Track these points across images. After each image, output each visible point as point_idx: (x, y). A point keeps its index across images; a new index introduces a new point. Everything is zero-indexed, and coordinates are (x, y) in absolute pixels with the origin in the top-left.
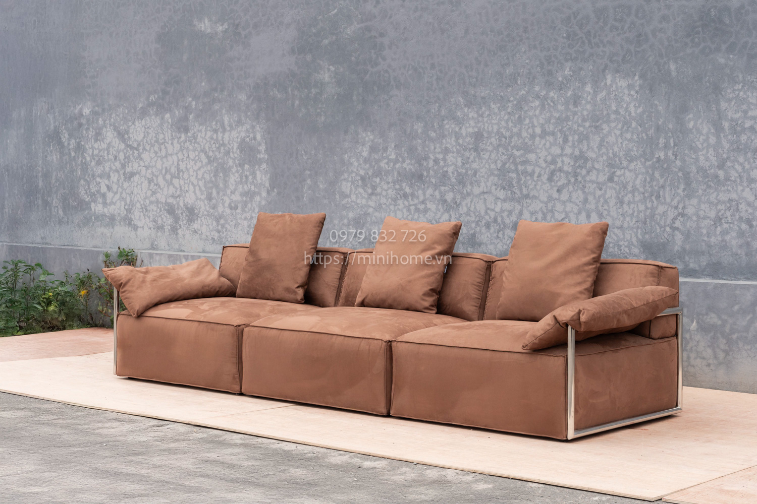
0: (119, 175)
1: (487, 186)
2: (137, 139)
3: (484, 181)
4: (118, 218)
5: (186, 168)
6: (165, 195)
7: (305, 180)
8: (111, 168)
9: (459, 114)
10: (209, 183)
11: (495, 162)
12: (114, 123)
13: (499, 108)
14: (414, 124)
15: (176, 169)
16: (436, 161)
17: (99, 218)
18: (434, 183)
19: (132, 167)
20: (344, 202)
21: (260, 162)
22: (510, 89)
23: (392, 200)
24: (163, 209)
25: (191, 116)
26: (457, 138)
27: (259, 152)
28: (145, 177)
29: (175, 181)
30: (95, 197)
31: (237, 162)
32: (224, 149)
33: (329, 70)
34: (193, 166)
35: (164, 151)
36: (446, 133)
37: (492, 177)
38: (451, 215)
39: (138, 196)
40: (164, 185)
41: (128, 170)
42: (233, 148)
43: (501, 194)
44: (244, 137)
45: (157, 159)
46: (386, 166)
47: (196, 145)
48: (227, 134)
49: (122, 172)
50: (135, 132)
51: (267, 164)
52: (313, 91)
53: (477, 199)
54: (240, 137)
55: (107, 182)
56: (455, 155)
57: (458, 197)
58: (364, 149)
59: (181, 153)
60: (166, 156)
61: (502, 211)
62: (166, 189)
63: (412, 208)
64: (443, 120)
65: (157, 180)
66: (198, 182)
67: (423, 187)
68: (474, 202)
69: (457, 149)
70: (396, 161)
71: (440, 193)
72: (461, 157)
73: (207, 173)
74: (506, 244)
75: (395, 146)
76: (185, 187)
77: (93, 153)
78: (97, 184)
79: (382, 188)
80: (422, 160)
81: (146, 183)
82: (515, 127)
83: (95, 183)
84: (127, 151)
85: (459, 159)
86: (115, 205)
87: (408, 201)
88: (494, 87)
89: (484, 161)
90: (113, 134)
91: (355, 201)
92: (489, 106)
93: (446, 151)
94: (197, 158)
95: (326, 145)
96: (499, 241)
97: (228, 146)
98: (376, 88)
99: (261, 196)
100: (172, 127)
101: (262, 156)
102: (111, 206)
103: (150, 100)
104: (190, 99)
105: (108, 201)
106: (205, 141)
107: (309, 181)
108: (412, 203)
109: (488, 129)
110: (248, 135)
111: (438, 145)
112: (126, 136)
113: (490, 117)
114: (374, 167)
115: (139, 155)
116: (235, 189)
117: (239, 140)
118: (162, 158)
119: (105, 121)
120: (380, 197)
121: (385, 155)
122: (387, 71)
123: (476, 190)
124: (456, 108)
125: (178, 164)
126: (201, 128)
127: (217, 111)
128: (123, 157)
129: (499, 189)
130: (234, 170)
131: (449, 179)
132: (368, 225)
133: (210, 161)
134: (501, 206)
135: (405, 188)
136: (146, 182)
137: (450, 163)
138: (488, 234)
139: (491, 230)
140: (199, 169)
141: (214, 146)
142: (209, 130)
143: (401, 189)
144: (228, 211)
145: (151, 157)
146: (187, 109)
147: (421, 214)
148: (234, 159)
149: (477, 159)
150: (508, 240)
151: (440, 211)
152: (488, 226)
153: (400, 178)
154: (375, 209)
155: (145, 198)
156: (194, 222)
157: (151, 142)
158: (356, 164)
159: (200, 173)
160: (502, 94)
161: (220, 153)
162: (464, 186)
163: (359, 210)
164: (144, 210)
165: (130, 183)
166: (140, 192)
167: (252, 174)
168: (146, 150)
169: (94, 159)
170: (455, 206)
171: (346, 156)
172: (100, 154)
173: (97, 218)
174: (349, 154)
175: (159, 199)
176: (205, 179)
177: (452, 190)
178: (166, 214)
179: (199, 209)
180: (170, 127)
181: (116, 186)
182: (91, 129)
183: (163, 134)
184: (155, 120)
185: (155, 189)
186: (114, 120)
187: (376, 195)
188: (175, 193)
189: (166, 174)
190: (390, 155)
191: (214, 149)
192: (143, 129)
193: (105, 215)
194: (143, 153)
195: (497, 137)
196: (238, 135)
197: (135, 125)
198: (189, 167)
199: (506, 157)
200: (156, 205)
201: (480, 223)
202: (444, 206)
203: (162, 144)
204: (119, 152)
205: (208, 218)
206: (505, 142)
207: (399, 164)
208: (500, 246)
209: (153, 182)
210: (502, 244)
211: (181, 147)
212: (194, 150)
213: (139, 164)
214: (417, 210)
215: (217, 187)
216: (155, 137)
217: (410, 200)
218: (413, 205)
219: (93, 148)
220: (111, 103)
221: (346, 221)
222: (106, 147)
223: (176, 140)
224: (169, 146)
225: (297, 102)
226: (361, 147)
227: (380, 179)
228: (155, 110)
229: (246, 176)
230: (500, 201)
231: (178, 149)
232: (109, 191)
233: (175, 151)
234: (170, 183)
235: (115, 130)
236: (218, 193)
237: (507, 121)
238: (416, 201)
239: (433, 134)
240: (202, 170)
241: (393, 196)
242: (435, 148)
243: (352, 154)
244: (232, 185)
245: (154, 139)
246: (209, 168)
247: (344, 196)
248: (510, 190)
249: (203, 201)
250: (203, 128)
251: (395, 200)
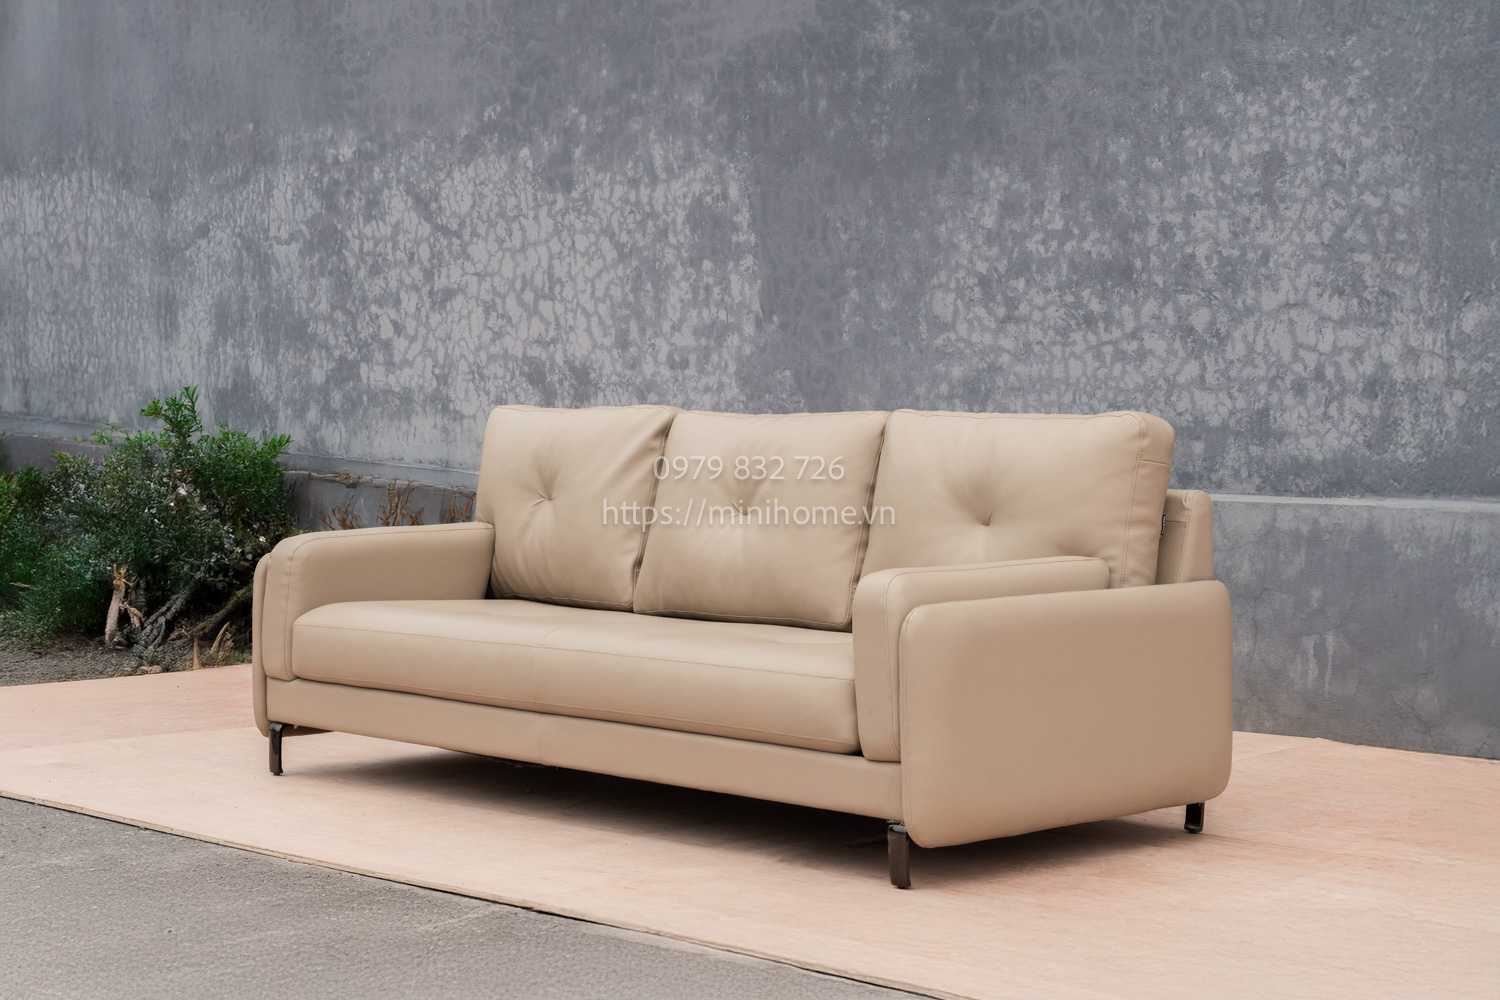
0: (420, 298)
1: (1296, 289)
2: (457, 211)
3: (1289, 276)
4: (419, 398)
5: (569, 273)
6: (523, 338)
7: (844, 292)
8: (401, 282)
9: (1221, 109)
10: (621, 308)
11: (1317, 227)
12: (407, 177)
13: (1324, 89)
14: (1109, 141)
15: (546, 277)
16: (1165, 231)
17: (379, 397)
18: (1161, 285)
19: (448, 277)
20: (939, 341)
21: (738, 252)
22: (1352, 40)
23: (1057, 332)
24: (517, 373)
25: (577, 151)
26: (1218, 172)
27: (736, 228)
28: (477, 298)
29: (545, 307)
30: (368, 350)
31: (685, 255)
32: (655, 226)
33: (897, 19)
34: (583, 269)
35: (517, 234)
36: (1190, 159)
37: (1309, 265)
38: (1204, 364)
39: (463, 343)
40: (521, 317)
41: (440, 283)
42: (674, 222)
43: (1334, 307)
44: (700, 195)
45: (503, 257)
46: (1042, 249)
47: (591, 219)
48: (660, 189)
49: (425, 290)
50: (452, 195)
51: (755, 257)
52: (861, 74)
53: (1272, 322)
54: (690, 195)
55: (392, 313)
56: (1213, 213)
57: (1223, 318)
58: (987, 210)
59: (555, 239)
60: (523, 249)
61: (1337, 350)
62: (523, 326)
63: (1108, 350)
64: (1182, 127)
65: (504, 304)
66: (596, 306)
67: (1133, 296)
68: (1263, 329)
69: (1218, 200)
70: (1065, 235)
71: (1177, 310)
72: (1229, 217)
73: (616, 285)
74: (1348, 435)
75: (1062, 199)
76: (566, 320)
77: (361, 249)
78: (371, 320)
79: (1031, 303)
80: (1130, 231)
81: (478, 313)
82: (1367, 135)
83: (368, 318)
84: (437, 239)
85: (1224, 224)
86: (412, 367)
87: (1096, 333)
88: (1310, 37)
89: (1288, 225)
90: (406, 202)
91: (966, 337)
92: (1300, 85)
93: (1191, 205)
94: (593, 249)
95: (895, 206)
96: (1329, 425)
97: (664, 217)
98: (1012, 58)
99: (741, 335)
100: (534, 180)
101: (742, 238)
102: (404, 371)
103: (485, 119)
104: (575, 111)
105: (397, 359)
106: (609, 209)
107: (854, 294)
108: (1105, 337)
109: (1296, 142)
110: (708, 188)
111: (1169, 191)
112: (434, 206)
113: (1303, 113)
114: (1012, 252)
115: (464, 248)
116: (682, 321)
117: (688, 201)
118: (514, 252)
119: (386, 173)
120: (1027, 328)
121: (1037, 221)
122: (1038, 15)
123: (1269, 301)
124: (1213, 96)
125: (551, 267)
126: (600, 177)
127: (637, 136)
128: (428, 256)
129: (1326, 295)
130: (678, 274)
131: (1199, 273)
132: (999, 397)
133: (623, 256)
134: (1333, 338)
135: (1089, 300)
136: (481, 309)
137: (1200, 235)
138: (1302, 409)
139: (1308, 400)
140: (599, 275)
141: (630, 218)
142: (620, 182)
143: (1079, 304)
144: (666, 372)
145: (489, 252)
146: (569, 134)
147: (1129, 363)
148: (678, 248)
149: (1269, 222)
150: (1353, 422)
151: (1176, 357)
152: (1300, 389)
153: (1075, 278)
154: (1017, 357)
155: (478, 349)
156: (589, 401)
157: (489, 216)
158: (966, 246)
159: (601, 285)
160: (1332, 52)
161: (644, 235)
162: (1235, 293)
163: (976, 359)
164: (476, 375)
165: (444, 315)
166: (466, 334)
167: (721, 283)
168: (478, 236)
169: (365, 262)
170: (1215, 341)
171: (943, 228)
172: (378, 250)
173: (373, 398)
174: (950, 224)
175: (510, 349)
176: (611, 299)
177: (1208, 301)
178: (524, 385)
179: (601, 369)
180: (530, 179)
181: (414, 323)
182: (357, 194)
183: (516, 195)
184: (497, 165)
185: (500, 328)
186: (407, 168)
187: (1018, 321)
188: (544, 335)
189: (523, 290)
190: (1049, 222)
191: (632, 226)
192: (471, 187)
193: (391, 392)
194: (471, 242)
195: (1321, 163)
196: (685, 189)
197: (453, 180)
198: (574, 271)
199: (1344, 213)
200: (502, 364)
201: (1279, 382)
202: (1186, 343)
203: (515, 218)
204: (417, 242)
205: (620, 390)
206: (1342, 174)
207: (1074, 242)
208: (1332, 440)
209: (495, 310)
210: (1336, 435)
211: (555, 224)
212: (586, 231)
213: (463, 269)
214: (1120, 355)
215: (639, 315)
216: (497, 205)
217: (1102, 331)
218: (1109, 342)
219: (361, 237)
220: (399, 130)
221: (944, 389)
222: (389, 233)
223: (545, 209)
224: (529, 224)
225: (823, 104)
226: (978, 205)
227: (1027, 281)
228: (496, 141)
229: (707, 288)
230: (1330, 324)
231: (551, 229)
232: (399, 336)
233: (543, 236)
234: (533, 312)
235: (408, 192)
236: (642, 330)
237: (1346, 122)
238: (1116, 333)
239: (1156, 165)
240: (606, 278)
241: (1060, 322)
242: (1162, 199)
243: (958, 224)
244: (674, 309)
245: (496, 209)
246: (620, 272)
247: (939, 326)
248: (1358, 297)
249: (609, 351)
250: (605, 178)
251: (1064, 332)
